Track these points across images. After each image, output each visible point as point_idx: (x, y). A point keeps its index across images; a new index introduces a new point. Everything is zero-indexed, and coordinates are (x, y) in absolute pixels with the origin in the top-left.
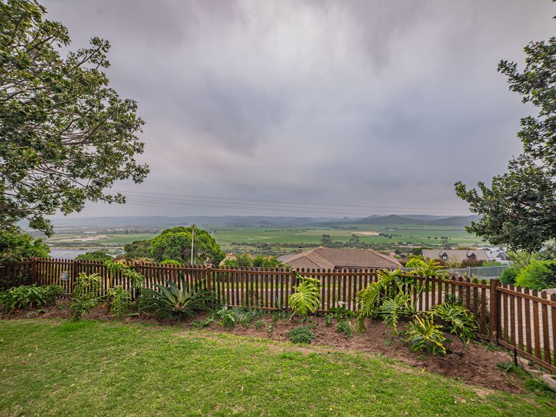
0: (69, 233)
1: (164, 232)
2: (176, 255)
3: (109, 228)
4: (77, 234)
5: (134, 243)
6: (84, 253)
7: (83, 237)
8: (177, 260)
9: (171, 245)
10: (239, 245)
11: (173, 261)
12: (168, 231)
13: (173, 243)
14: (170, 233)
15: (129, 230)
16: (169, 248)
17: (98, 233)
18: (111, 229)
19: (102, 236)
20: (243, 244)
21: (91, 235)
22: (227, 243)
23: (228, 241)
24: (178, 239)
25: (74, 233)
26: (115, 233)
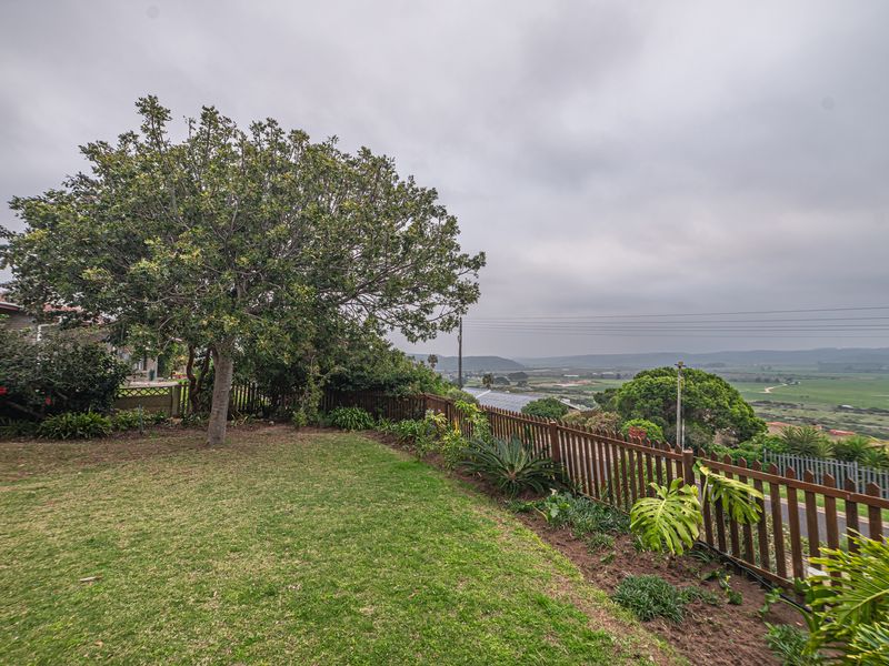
0: (548, 376)
1: (639, 376)
2: (655, 414)
3: (595, 371)
4: (558, 377)
5: (607, 391)
6: (536, 399)
7: (563, 382)
8: (656, 421)
9: (644, 397)
10: (858, 411)
11: (647, 423)
12: (645, 373)
13: (649, 393)
14: (644, 378)
15: (622, 373)
16: (642, 401)
17: (582, 377)
18: (599, 372)
19: (585, 381)
20: (873, 411)
21: (572, 379)
22: (822, 405)
23: (827, 402)
24: (658, 387)
25: (554, 376)
26: (602, 377)
